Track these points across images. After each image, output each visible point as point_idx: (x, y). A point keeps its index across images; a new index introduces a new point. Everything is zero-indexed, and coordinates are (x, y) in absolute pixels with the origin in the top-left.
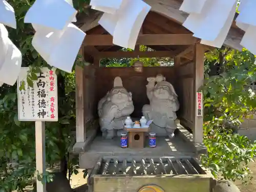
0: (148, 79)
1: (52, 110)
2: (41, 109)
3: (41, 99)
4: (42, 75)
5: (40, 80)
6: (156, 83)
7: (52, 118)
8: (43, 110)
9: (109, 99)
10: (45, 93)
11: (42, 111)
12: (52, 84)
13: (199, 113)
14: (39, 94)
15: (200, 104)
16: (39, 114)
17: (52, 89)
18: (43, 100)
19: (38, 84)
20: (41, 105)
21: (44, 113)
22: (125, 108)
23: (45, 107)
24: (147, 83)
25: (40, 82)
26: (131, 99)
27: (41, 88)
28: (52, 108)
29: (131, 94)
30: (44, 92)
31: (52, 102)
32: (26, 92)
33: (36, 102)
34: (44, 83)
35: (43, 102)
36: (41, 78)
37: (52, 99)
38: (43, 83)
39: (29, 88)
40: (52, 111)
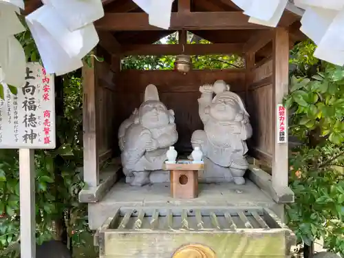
0: (202, 89)
1: (47, 131)
2: (29, 129)
3: (29, 113)
4: (30, 75)
5: (28, 83)
6: (214, 95)
7: (45, 143)
8: (32, 131)
9: (137, 121)
10: (35, 104)
11: (29, 133)
12: (46, 90)
13: (282, 139)
14: (25, 105)
15: (282, 124)
16: (25, 137)
17: (46, 98)
18: (32, 115)
19: (23, 89)
20: (28, 123)
21: (33, 136)
22: (164, 135)
23: (34, 126)
24: (199, 95)
25: (27, 86)
26: (172, 120)
27: (28, 95)
28: (46, 127)
29: (172, 112)
30: (34, 102)
31: (47, 118)
32: (5, 102)
33: (21, 118)
34: (34, 88)
35: (32, 118)
36: (28, 80)
37: (47, 113)
38: (31, 88)
39: (9, 96)
40: (47, 133)
